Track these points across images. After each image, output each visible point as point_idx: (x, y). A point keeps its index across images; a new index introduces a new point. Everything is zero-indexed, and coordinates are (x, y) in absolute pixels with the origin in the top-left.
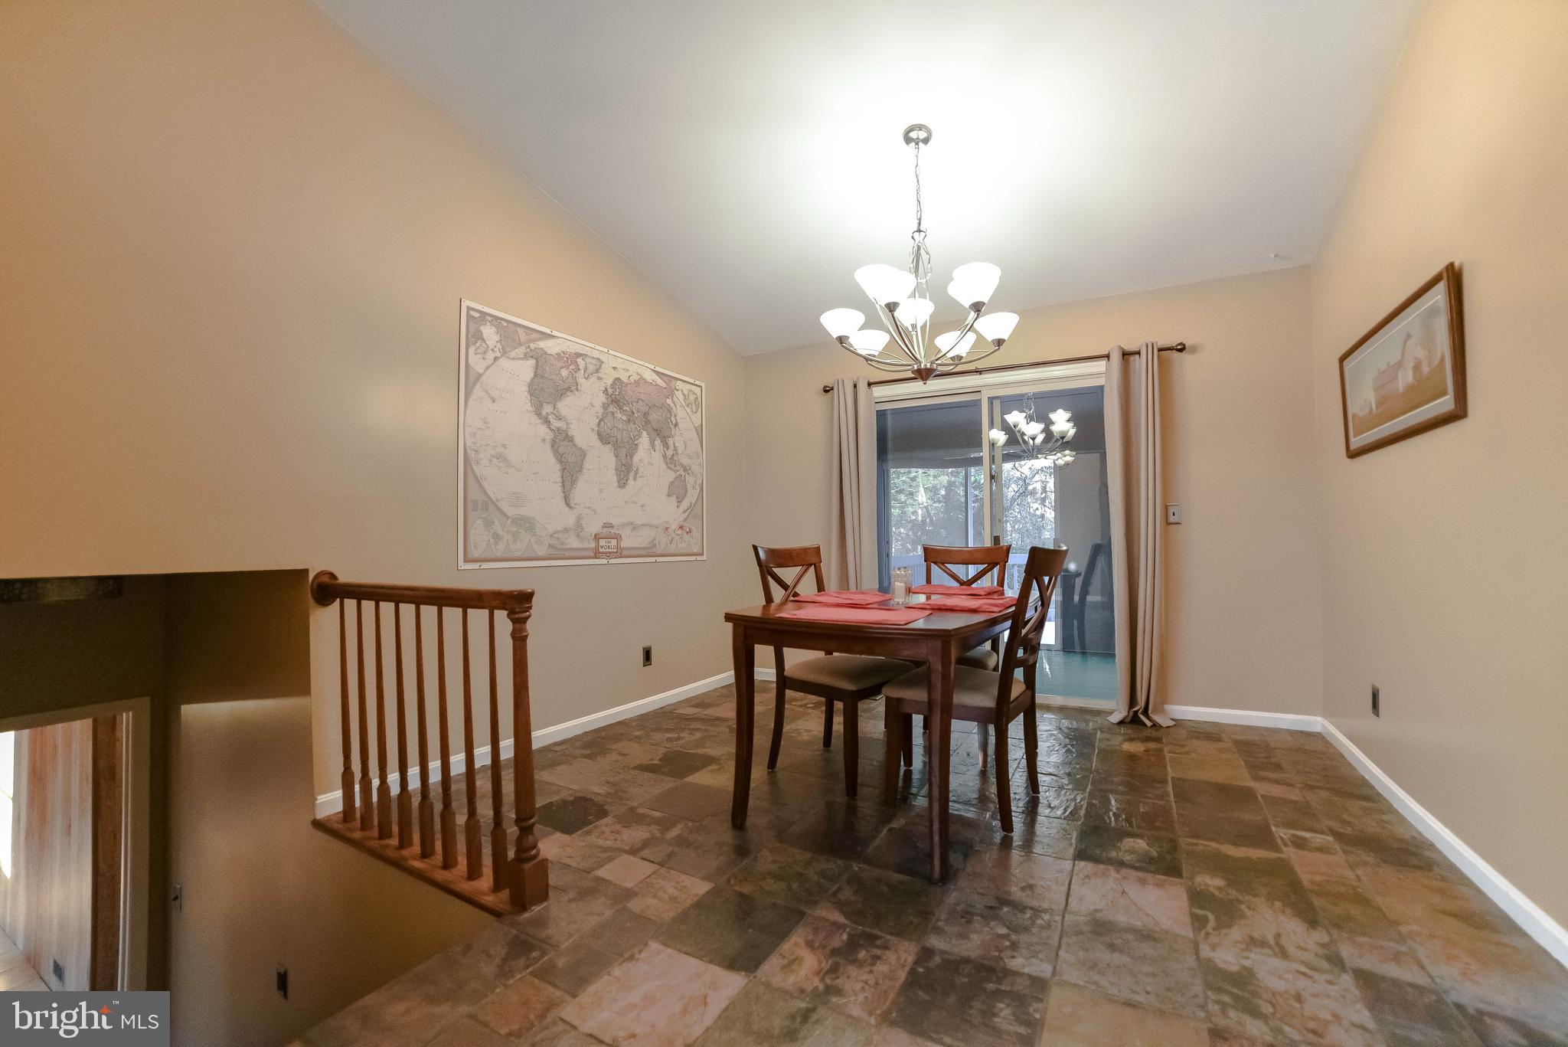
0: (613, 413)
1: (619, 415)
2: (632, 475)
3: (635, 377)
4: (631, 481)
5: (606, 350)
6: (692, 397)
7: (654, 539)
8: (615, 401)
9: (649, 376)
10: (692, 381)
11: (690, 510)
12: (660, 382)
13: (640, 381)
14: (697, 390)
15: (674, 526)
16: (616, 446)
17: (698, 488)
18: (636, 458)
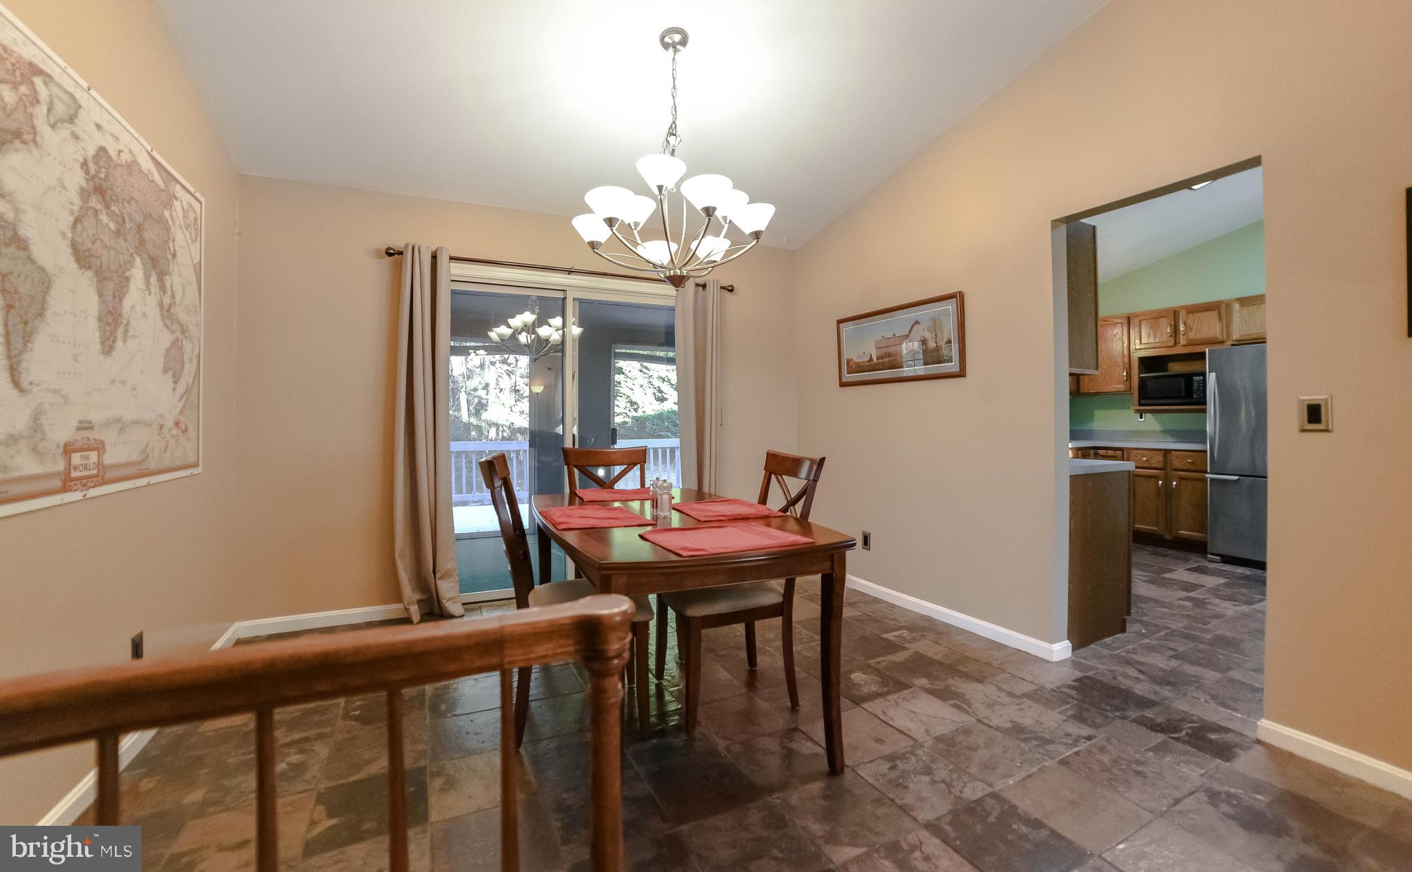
0: (96, 212)
1: (104, 218)
2: (121, 330)
3: (125, 157)
4: (119, 344)
5: (85, 85)
6: (191, 216)
7: (147, 446)
8: (100, 191)
9: (146, 164)
10: (192, 190)
11: (187, 394)
12: (157, 177)
13: (133, 166)
14: (197, 206)
15: (169, 423)
16: (101, 277)
17: (195, 361)
18: (127, 302)
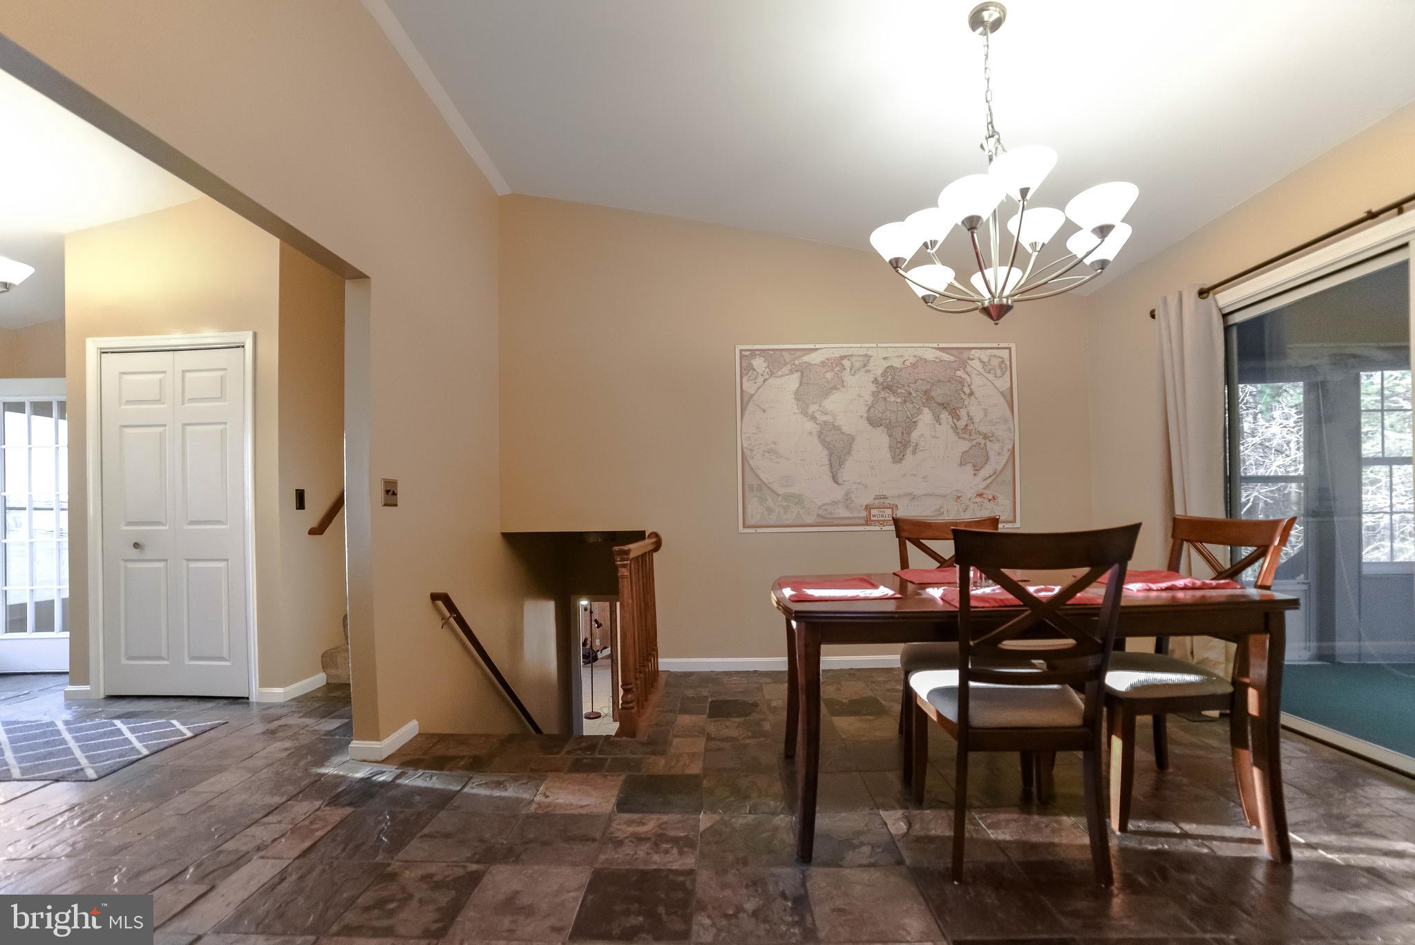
0: (885, 399)
1: (892, 399)
2: (909, 451)
3: (913, 360)
4: (909, 455)
5: (875, 345)
6: (995, 362)
7: (942, 507)
8: (888, 388)
9: (930, 355)
10: (995, 345)
11: (993, 477)
12: (945, 357)
13: (920, 361)
14: (1005, 354)
15: (970, 493)
16: (890, 427)
17: (1006, 455)
18: (915, 435)
